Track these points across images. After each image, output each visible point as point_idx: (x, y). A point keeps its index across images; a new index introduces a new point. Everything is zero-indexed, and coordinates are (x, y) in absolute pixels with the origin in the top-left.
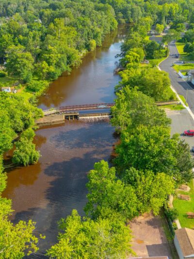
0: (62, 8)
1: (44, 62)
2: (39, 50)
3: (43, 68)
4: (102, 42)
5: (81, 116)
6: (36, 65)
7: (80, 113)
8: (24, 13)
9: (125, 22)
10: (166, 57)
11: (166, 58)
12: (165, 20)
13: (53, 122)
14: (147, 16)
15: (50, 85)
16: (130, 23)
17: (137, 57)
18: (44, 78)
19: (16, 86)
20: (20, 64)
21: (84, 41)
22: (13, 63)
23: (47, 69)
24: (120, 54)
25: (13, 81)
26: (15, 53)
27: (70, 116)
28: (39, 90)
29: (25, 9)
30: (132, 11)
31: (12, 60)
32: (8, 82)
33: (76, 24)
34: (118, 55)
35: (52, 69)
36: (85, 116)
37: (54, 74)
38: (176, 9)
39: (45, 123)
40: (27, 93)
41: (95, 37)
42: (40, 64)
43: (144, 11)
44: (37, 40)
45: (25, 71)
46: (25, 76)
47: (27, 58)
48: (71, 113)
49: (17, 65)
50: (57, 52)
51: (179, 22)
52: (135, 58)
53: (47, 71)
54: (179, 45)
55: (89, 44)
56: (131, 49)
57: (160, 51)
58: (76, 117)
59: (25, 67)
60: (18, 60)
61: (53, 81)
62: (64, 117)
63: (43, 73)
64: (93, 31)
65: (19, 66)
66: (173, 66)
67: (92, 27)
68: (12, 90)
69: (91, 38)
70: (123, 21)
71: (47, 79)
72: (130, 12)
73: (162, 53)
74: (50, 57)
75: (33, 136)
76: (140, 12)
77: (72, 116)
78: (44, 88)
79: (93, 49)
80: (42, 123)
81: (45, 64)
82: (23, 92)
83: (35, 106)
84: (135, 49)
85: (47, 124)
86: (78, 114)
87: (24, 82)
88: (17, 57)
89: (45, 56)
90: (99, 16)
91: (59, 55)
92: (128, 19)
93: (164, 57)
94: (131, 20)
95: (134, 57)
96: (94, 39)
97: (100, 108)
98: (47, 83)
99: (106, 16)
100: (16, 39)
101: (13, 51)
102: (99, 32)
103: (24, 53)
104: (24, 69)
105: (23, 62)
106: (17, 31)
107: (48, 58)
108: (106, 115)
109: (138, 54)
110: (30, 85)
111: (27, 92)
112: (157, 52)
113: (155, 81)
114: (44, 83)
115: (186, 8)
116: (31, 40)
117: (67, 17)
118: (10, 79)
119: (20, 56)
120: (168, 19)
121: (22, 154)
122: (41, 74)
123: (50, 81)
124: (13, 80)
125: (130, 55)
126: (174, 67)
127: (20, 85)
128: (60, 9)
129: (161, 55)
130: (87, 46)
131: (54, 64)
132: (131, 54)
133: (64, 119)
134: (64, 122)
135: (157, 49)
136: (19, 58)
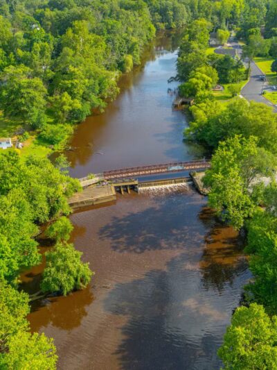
0: (72, 7)
1: (66, 94)
2: (51, 74)
3: (64, 104)
4: (141, 57)
5: (142, 186)
6: (50, 98)
7: (140, 180)
8: (10, 15)
9: (164, 28)
10: (247, 79)
11: (248, 81)
12: (226, 24)
13: (97, 200)
14: (199, 18)
15: (75, 130)
16: (171, 28)
17: (208, 81)
18: (65, 120)
19: (20, 134)
20: (25, 98)
21: (115, 58)
22: (13, 96)
23: (70, 105)
24: (175, 76)
25: (13, 127)
26: (16, 80)
27: (124, 187)
28: (59, 141)
29: (12, 10)
30: (175, 10)
31: (12, 92)
32: (5, 129)
33: (102, 30)
34: (172, 78)
35: (78, 104)
36: (149, 185)
37: (81, 112)
38: (241, 7)
39: (82, 203)
40: (40, 146)
41: (130, 51)
42: (58, 97)
43: (190, 10)
44: (47, 57)
45: (34, 108)
46: (34, 119)
47: (36, 88)
48: (124, 182)
49: (20, 100)
50: (83, 77)
51: (251, 26)
52: (206, 82)
53: (70, 108)
54: (259, 61)
55: (124, 62)
56: (198, 69)
57: (237, 71)
58: (133, 187)
59: (35, 104)
60: (22, 91)
61: (79, 123)
62: (113, 189)
63: (63, 112)
64: (127, 41)
65: (23, 101)
66: (263, 93)
67: (124, 35)
68: (14, 143)
69: (125, 52)
70: (162, 26)
71: (69, 121)
72: (171, 13)
73: (240, 74)
74: (72, 84)
75: (70, 231)
76: (186, 13)
77: (126, 186)
78: (67, 137)
79: (129, 69)
80: (77, 203)
81: (66, 97)
82: (33, 145)
83: (66, 175)
84: (203, 69)
85: (86, 204)
86: (136, 182)
87: (33, 128)
88: (20, 87)
89: (65, 84)
90: (132, 18)
91: (87, 81)
92: (170, 24)
93: (244, 80)
94: (174, 25)
95: (204, 81)
96: (128, 53)
97: (173, 171)
98: (70, 128)
99: (140, 19)
100: (11, 55)
101: (12, 77)
102: (135, 43)
103: (31, 80)
104: (33, 106)
105: (30, 95)
106: (8, 42)
107: (70, 86)
108: (182, 182)
109: (209, 75)
110: (44, 132)
111: (39, 144)
112: (232, 71)
113: (263, 122)
114: (65, 128)
115: (255, 6)
116: (36, 57)
117: (86, 20)
118: (7, 124)
119: (26, 85)
120: (230, 23)
121: (62, 277)
122: (60, 113)
123: (74, 123)
124: (11, 124)
125: (198, 79)
126: (265, 95)
127: (27, 133)
128: (69, 9)
129: (240, 77)
130: (121, 65)
131: (78, 96)
132: (198, 76)
133: (114, 192)
134: (115, 198)
135: (233, 68)
136: (24, 88)
